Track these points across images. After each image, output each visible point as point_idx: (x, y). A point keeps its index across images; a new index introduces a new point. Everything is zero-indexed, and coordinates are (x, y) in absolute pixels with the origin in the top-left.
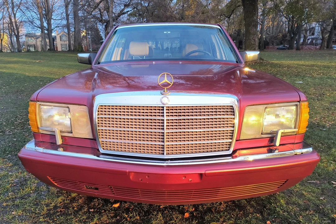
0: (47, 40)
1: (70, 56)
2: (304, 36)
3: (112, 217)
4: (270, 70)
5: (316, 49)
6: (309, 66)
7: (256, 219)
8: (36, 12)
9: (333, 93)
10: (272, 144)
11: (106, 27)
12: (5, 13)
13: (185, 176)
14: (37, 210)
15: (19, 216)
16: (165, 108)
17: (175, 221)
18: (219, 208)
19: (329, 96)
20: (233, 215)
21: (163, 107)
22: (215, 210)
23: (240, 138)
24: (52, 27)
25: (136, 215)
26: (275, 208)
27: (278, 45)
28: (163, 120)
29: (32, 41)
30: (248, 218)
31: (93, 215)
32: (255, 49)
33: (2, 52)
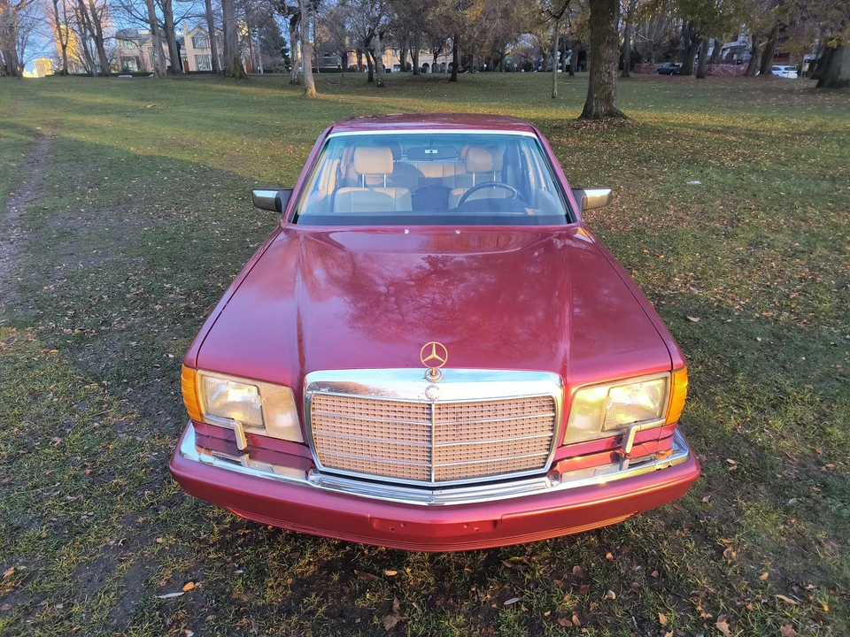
0: (165, 47)
1: (217, 91)
2: (716, 42)
3: (337, 548)
4: (639, 146)
6: (718, 132)
7: (589, 547)
10: (619, 445)
11: (293, 22)
14: (202, 532)
15: (171, 546)
16: (433, 406)
19: (749, 224)
23: (563, 442)
24: (175, 17)
27: (660, 61)
28: (430, 427)
29: (130, 49)
30: (574, 547)
31: (303, 544)
32: (610, 93)
33: (67, 74)
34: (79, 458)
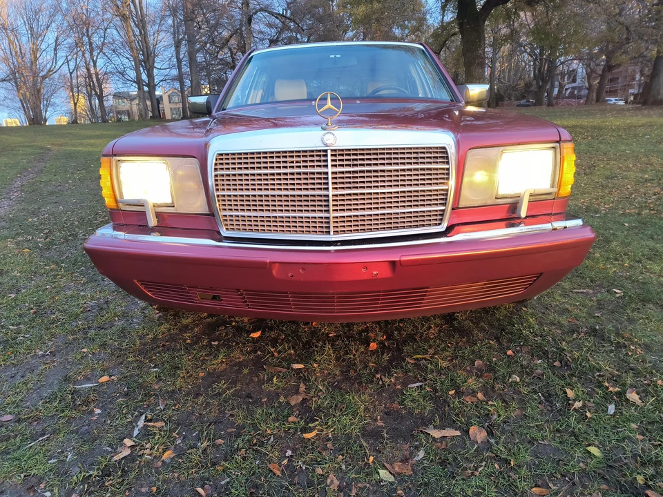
0: (149, 103)
2: (560, 83)
3: (249, 353)
5: (579, 104)
7: (490, 348)
8: (128, 56)
9: (609, 164)
10: (514, 216)
12: (78, 60)
13: (366, 265)
14: (124, 344)
15: (94, 354)
16: (329, 153)
17: (354, 355)
18: (428, 333)
19: (604, 168)
20: (450, 343)
21: (326, 151)
22: (421, 337)
23: (458, 204)
24: (155, 81)
25: (289, 348)
26: (521, 330)
27: (518, 99)
28: (327, 173)
29: (124, 105)
30: (475, 348)
31: (217, 350)
33: (77, 123)
34: (27, 304)
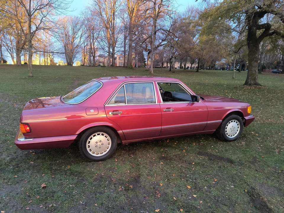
11: (149, 53)
27: (273, 69)
29: (102, 59)
32: (255, 77)
